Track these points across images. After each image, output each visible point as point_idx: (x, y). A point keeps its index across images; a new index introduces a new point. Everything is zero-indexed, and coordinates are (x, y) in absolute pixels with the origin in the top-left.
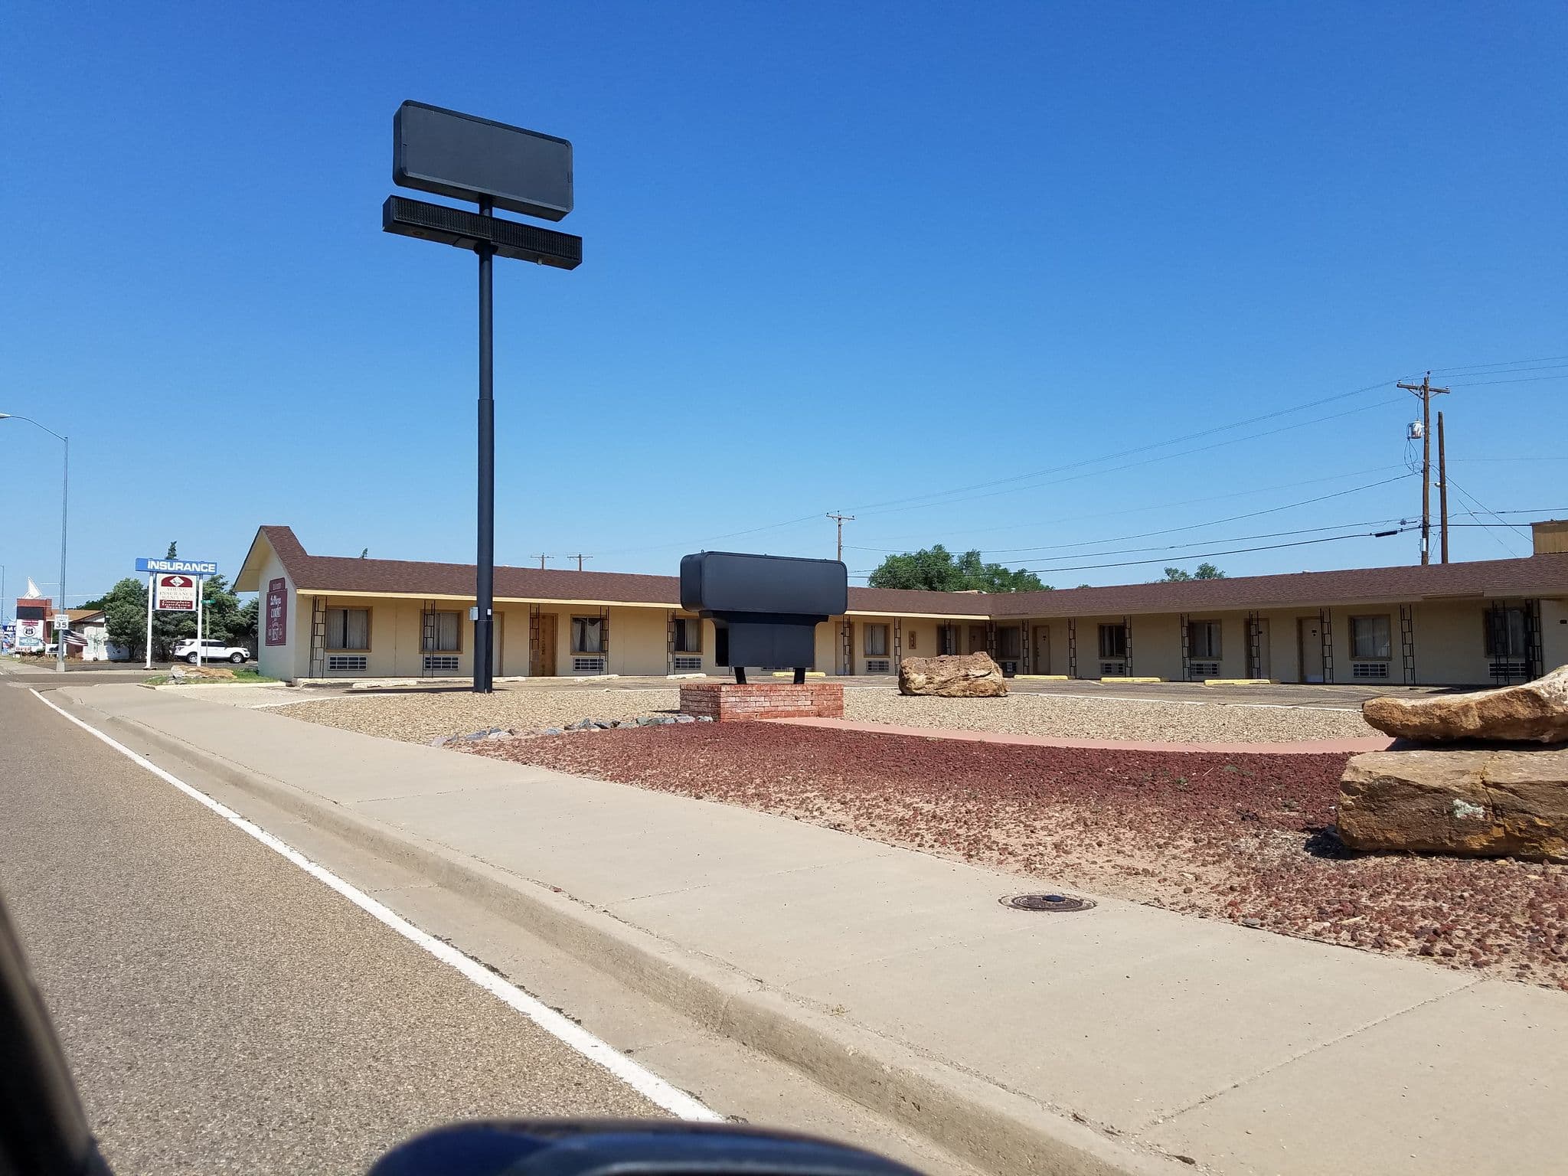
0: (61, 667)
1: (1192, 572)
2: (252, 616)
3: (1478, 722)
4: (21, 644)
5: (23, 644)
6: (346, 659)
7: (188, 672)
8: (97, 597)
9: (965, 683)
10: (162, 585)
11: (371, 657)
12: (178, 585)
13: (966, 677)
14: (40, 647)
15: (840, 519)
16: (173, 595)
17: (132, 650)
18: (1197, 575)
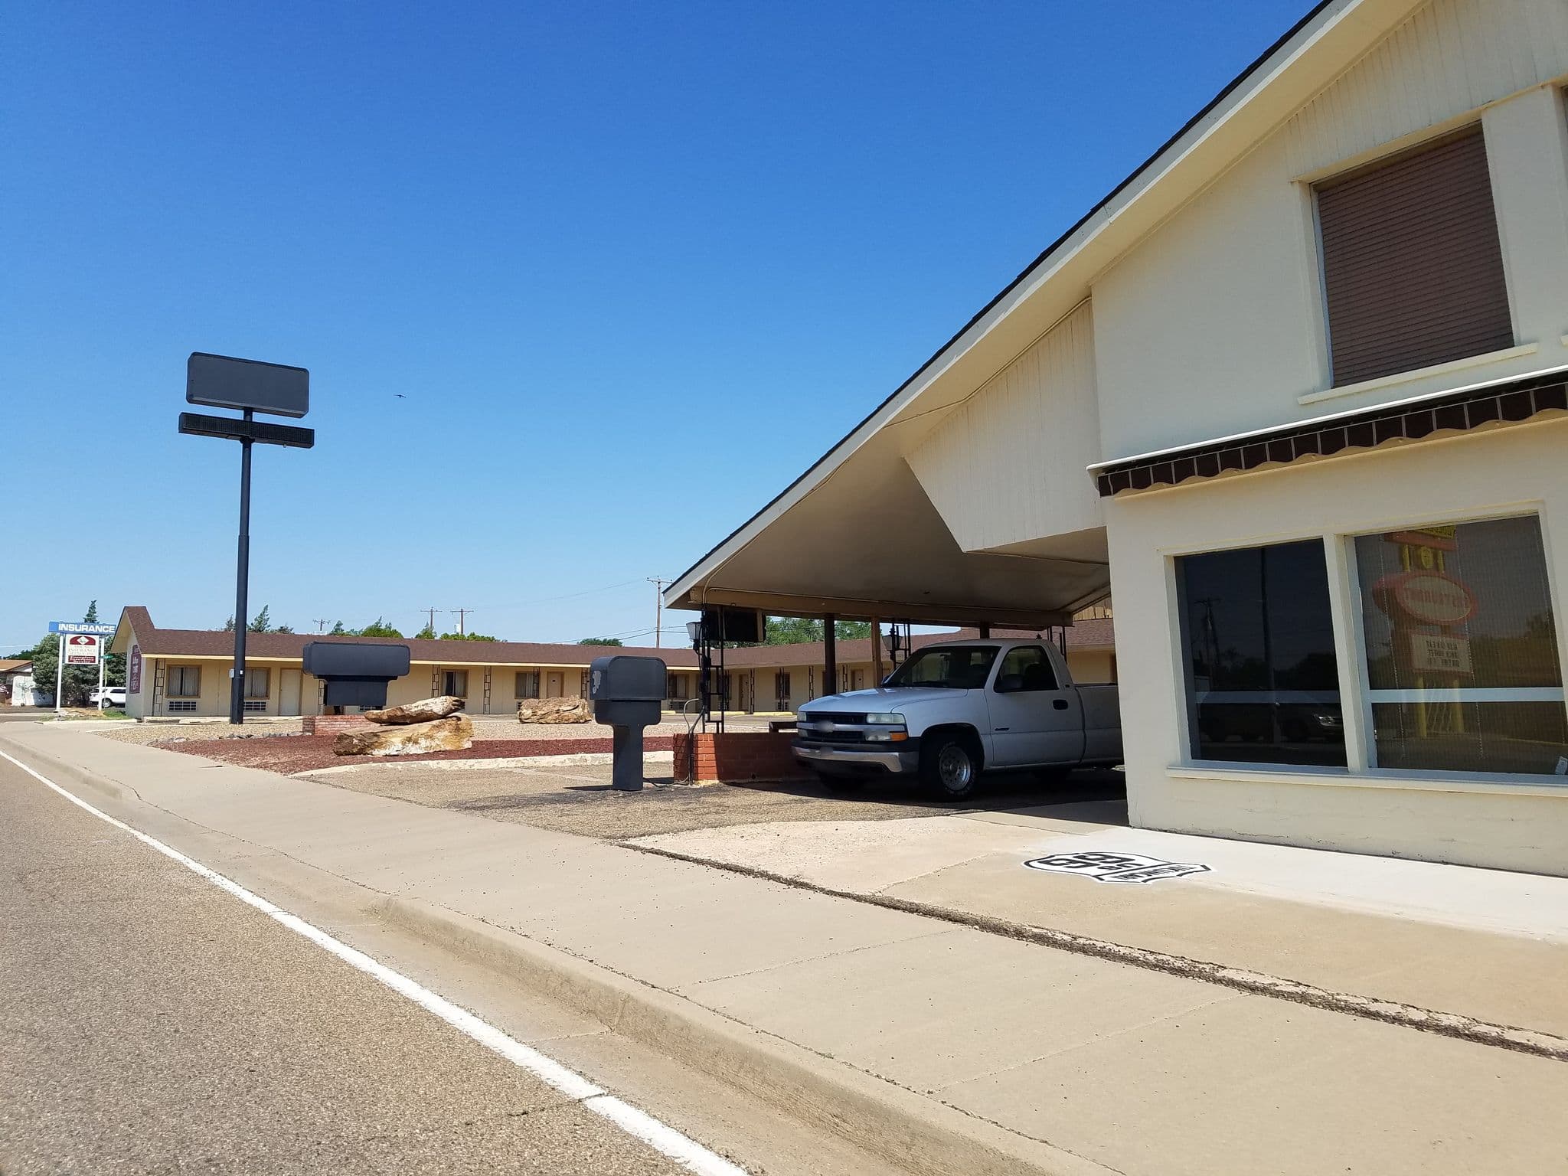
3: (387, 717)
6: (181, 703)
9: (557, 715)
10: (71, 643)
11: (200, 702)
12: (84, 643)
13: (558, 711)
16: (79, 652)
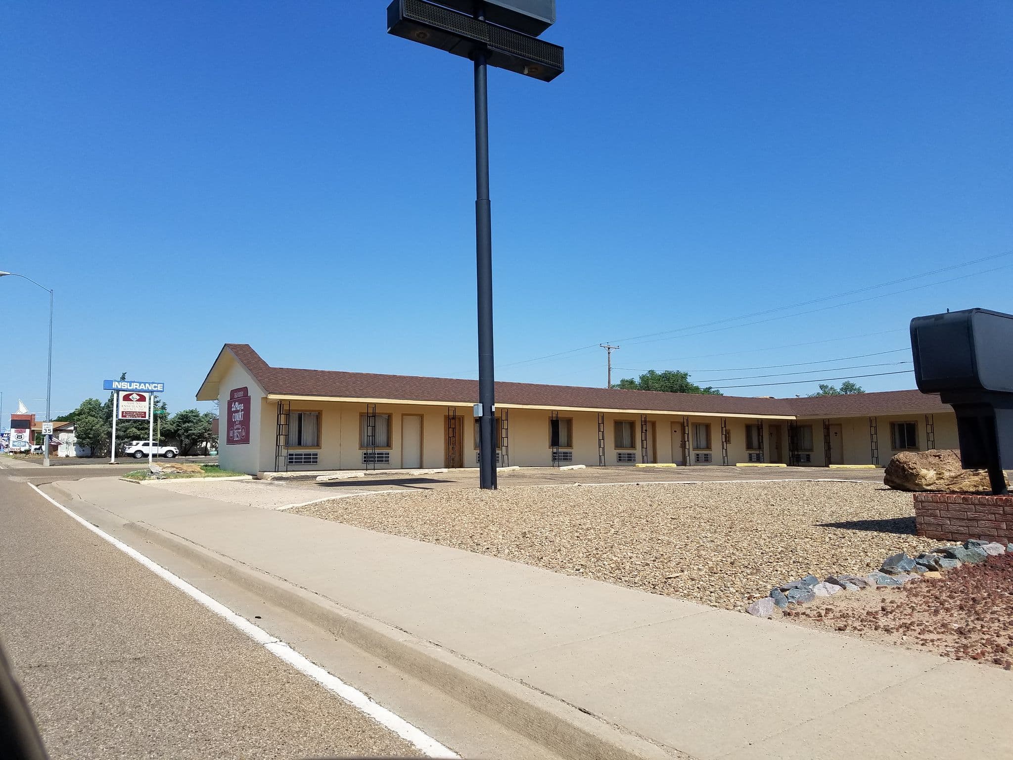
0: (47, 463)
1: (838, 386)
2: (177, 425)
4: (14, 445)
5: (15, 446)
6: (301, 455)
7: (164, 468)
8: (65, 414)
10: (124, 400)
11: (323, 453)
12: (136, 400)
14: (27, 448)
15: (609, 348)
16: (131, 408)
17: (93, 449)
18: (842, 389)
